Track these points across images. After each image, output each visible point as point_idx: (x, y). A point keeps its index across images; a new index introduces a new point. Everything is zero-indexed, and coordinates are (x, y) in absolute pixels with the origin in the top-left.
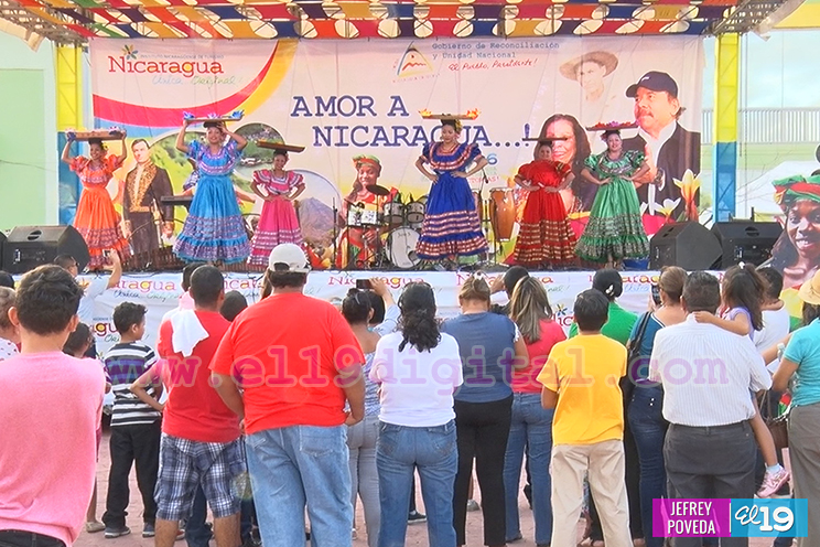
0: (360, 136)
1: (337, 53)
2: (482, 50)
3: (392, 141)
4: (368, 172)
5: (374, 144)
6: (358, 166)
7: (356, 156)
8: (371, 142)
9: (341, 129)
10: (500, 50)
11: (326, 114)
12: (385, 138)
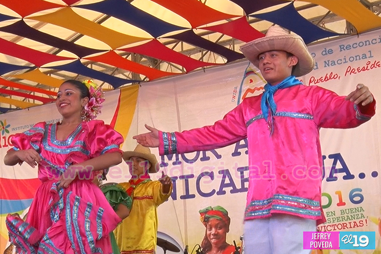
0: (207, 185)
1: (176, 94)
2: (330, 57)
3: (239, 186)
4: (216, 227)
5: (221, 192)
6: (206, 221)
7: (203, 208)
8: (217, 190)
9: (186, 178)
10: (353, 52)
11: (170, 163)
12: (232, 184)
